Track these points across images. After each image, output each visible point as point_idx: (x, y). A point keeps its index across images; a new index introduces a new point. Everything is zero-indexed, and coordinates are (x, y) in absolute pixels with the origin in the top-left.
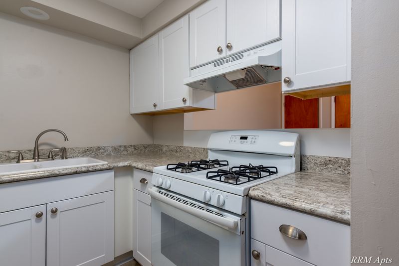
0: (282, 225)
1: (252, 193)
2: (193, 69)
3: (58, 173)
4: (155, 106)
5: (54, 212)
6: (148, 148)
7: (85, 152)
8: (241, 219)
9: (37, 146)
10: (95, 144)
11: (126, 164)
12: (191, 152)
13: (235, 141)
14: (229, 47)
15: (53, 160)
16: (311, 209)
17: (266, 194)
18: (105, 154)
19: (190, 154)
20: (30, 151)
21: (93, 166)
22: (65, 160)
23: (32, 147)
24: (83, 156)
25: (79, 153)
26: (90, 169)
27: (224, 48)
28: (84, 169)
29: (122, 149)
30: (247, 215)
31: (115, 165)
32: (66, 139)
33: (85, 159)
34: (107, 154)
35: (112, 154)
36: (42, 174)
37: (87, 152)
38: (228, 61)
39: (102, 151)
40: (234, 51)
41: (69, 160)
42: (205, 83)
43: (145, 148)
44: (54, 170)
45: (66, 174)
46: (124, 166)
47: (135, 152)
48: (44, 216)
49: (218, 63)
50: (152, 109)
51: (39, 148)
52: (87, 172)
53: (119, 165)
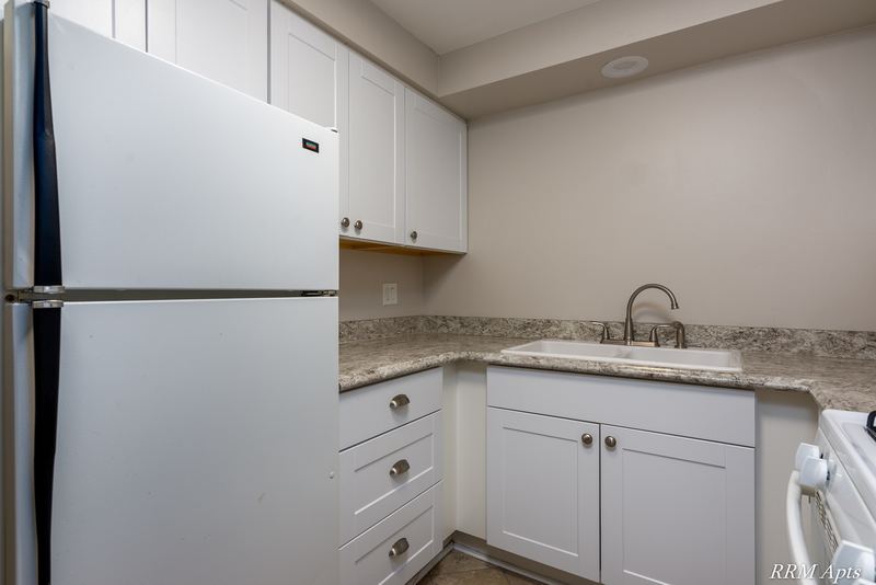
3: (616, 370)
5: (611, 444)
7: (735, 338)
9: (629, 318)
15: (658, 345)
18: (795, 350)
20: (621, 323)
22: (680, 351)
23: (622, 316)
24: (728, 347)
25: (719, 339)
31: (756, 379)
32: (674, 305)
33: (722, 355)
34: (801, 351)
35: (820, 352)
37: (736, 339)
39: (785, 340)
41: (691, 350)
44: (610, 364)
46: (787, 390)
48: (595, 443)
51: (636, 320)
52: (676, 381)
53: (768, 384)
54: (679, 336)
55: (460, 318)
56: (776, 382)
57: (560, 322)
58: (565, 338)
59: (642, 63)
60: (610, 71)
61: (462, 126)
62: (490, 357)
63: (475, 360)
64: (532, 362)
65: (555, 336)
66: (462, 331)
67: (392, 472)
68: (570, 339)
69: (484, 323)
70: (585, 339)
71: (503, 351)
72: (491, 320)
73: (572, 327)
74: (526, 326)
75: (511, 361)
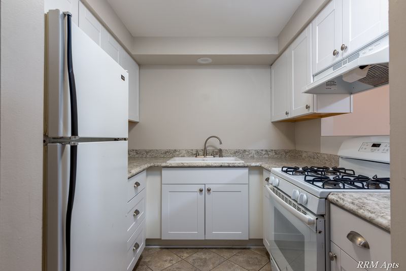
0: (352, 231)
1: (330, 197)
2: (316, 75)
3: (211, 165)
4: (287, 113)
5: (209, 190)
6: (289, 154)
7: (235, 153)
8: (317, 219)
9: (205, 148)
10: (242, 148)
11: (258, 164)
12: (327, 159)
13: (365, 149)
14: (343, 48)
15: (214, 157)
16: (370, 218)
17: (340, 199)
19: (326, 162)
20: (202, 150)
21: (233, 163)
22: (221, 158)
23: (203, 148)
24: (233, 156)
25: (231, 154)
26: (230, 165)
27: (339, 50)
28: (226, 165)
29: (264, 153)
30: (326, 217)
31: (248, 164)
32: (221, 143)
33: (233, 158)
34: (251, 156)
35: (255, 156)
36: (202, 165)
37: (236, 153)
38: (345, 63)
39: (247, 153)
40: (350, 51)
41: (224, 158)
42: (334, 86)
43: (286, 153)
44: (209, 163)
45: (215, 167)
46: (256, 166)
47: (276, 156)
48: (204, 191)
49: (335, 66)
50: (285, 117)
51: (207, 149)
52: (229, 167)
53: (252, 165)
54: (220, 153)
55: (136, 150)
56: (253, 164)
57: (180, 150)
58: (182, 156)
59: (210, 60)
60: (200, 61)
61: (137, 67)
62: (164, 164)
63: (158, 166)
64: (181, 165)
65: (178, 156)
66: (137, 156)
67: (134, 215)
68: (184, 156)
69: (147, 152)
70: (189, 156)
71: (168, 162)
72: (150, 151)
73: (184, 152)
74: (166, 152)
75: (173, 165)
